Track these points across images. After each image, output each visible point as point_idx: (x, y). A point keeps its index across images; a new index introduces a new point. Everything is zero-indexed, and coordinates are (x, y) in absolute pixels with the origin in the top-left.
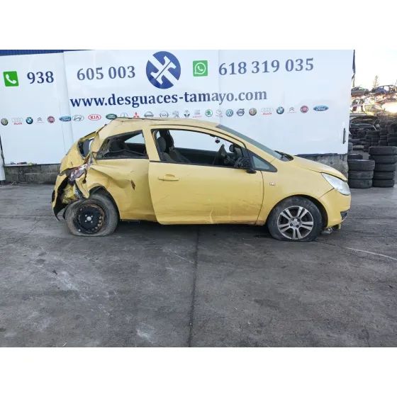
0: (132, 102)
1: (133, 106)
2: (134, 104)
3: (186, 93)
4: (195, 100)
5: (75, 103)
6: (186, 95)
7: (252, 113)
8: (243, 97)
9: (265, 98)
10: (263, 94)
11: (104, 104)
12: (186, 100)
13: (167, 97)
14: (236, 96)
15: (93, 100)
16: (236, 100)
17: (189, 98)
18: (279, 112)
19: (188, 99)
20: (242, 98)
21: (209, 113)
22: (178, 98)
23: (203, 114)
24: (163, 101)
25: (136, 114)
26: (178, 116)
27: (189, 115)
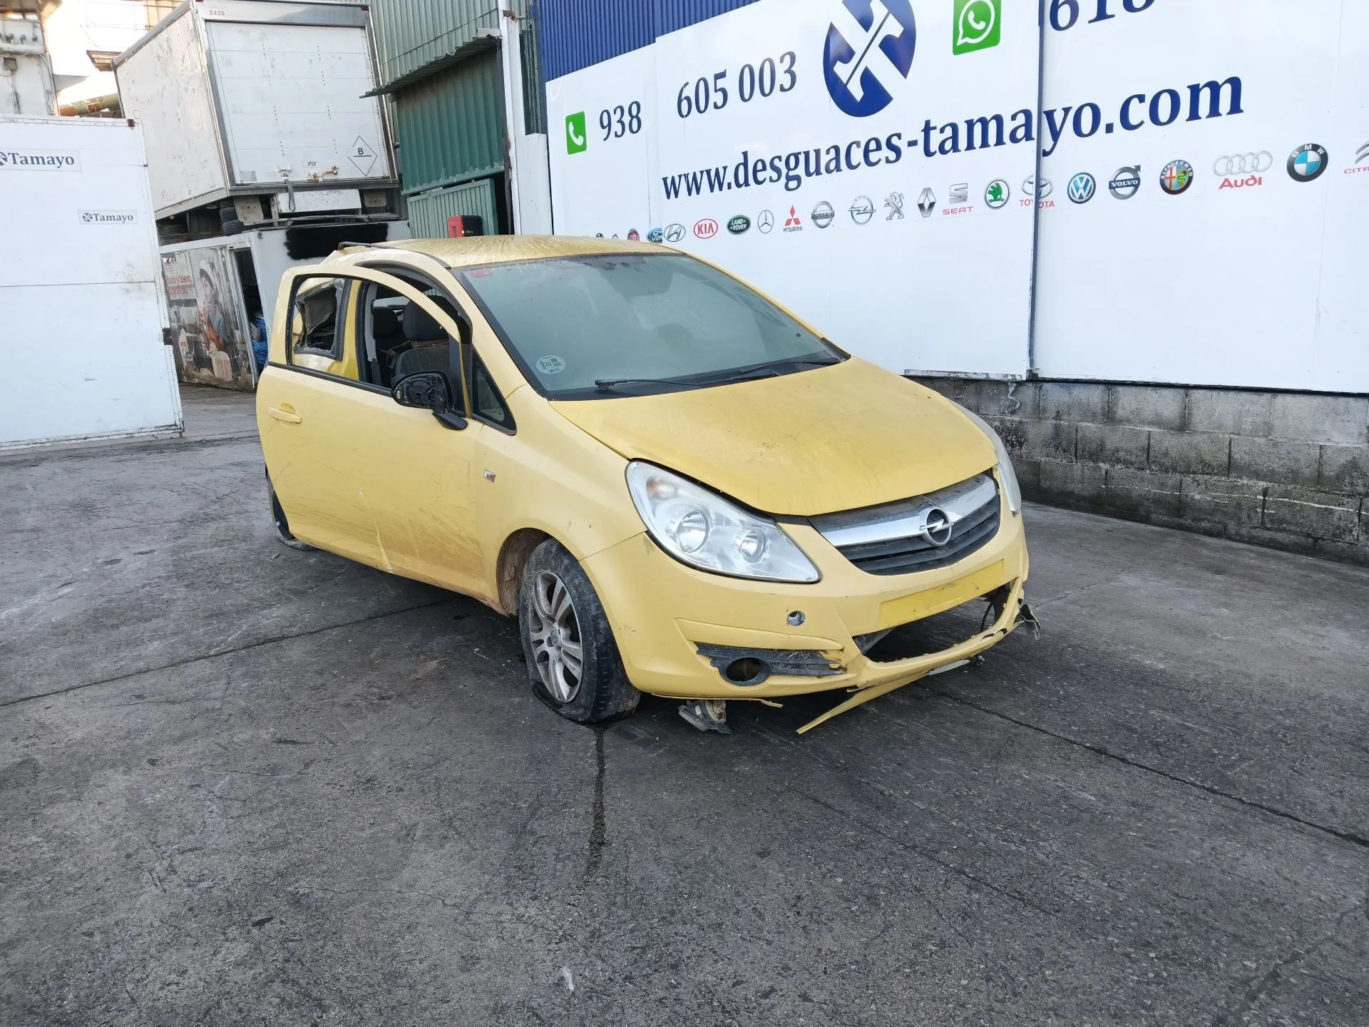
0: (784, 171)
1: (787, 188)
2: (789, 178)
3: (928, 123)
4: (955, 148)
5: (671, 188)
6: (927, 129)
7: (1175, 186)
8: (1139, 112)
9: (1235, 108)
10: (1226, 93)
11: (725, 186)
12: (928, 153)
13: (873, 146)
14: (1110, 114)
15: (705, 174)
16: (1109, 128)
17: (936, 138)
18: (1301, 168)
19: (934, 147)
20: (1133, 120)
21: (996, 191)
22: (901, 144)
23: (977, 195)
24: (862, 160)
25: (792, 211)
26: (898, 211)
27: (932, 205)
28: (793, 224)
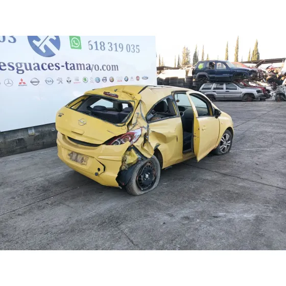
0: (16, 68)
1: (18, 72)
2: (18, 70)
3: (66, 62)
4: (74, 69)
6: (66, 64)
7: (112, 80)
9: (118, 70)
10: (116, 67)
12: (67, 69)
13: (51, 65)
14: (100, 67)
16: (101, 70)
17: (69, 66)
18: (126, 79)
19: (69, 68)
20: (104, 69)
21: (85, 79)
22: (60, 66)
23: (81, 80)
24: (47, 68)
25: (22, 80)
26: (61, 82)
27: (70, 81)
28: (22, 84)
